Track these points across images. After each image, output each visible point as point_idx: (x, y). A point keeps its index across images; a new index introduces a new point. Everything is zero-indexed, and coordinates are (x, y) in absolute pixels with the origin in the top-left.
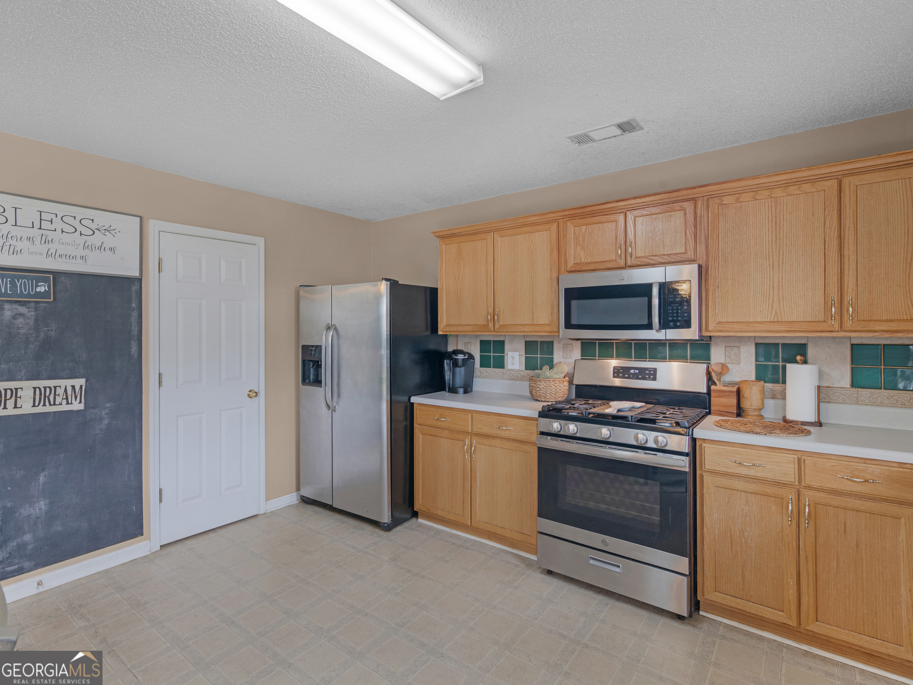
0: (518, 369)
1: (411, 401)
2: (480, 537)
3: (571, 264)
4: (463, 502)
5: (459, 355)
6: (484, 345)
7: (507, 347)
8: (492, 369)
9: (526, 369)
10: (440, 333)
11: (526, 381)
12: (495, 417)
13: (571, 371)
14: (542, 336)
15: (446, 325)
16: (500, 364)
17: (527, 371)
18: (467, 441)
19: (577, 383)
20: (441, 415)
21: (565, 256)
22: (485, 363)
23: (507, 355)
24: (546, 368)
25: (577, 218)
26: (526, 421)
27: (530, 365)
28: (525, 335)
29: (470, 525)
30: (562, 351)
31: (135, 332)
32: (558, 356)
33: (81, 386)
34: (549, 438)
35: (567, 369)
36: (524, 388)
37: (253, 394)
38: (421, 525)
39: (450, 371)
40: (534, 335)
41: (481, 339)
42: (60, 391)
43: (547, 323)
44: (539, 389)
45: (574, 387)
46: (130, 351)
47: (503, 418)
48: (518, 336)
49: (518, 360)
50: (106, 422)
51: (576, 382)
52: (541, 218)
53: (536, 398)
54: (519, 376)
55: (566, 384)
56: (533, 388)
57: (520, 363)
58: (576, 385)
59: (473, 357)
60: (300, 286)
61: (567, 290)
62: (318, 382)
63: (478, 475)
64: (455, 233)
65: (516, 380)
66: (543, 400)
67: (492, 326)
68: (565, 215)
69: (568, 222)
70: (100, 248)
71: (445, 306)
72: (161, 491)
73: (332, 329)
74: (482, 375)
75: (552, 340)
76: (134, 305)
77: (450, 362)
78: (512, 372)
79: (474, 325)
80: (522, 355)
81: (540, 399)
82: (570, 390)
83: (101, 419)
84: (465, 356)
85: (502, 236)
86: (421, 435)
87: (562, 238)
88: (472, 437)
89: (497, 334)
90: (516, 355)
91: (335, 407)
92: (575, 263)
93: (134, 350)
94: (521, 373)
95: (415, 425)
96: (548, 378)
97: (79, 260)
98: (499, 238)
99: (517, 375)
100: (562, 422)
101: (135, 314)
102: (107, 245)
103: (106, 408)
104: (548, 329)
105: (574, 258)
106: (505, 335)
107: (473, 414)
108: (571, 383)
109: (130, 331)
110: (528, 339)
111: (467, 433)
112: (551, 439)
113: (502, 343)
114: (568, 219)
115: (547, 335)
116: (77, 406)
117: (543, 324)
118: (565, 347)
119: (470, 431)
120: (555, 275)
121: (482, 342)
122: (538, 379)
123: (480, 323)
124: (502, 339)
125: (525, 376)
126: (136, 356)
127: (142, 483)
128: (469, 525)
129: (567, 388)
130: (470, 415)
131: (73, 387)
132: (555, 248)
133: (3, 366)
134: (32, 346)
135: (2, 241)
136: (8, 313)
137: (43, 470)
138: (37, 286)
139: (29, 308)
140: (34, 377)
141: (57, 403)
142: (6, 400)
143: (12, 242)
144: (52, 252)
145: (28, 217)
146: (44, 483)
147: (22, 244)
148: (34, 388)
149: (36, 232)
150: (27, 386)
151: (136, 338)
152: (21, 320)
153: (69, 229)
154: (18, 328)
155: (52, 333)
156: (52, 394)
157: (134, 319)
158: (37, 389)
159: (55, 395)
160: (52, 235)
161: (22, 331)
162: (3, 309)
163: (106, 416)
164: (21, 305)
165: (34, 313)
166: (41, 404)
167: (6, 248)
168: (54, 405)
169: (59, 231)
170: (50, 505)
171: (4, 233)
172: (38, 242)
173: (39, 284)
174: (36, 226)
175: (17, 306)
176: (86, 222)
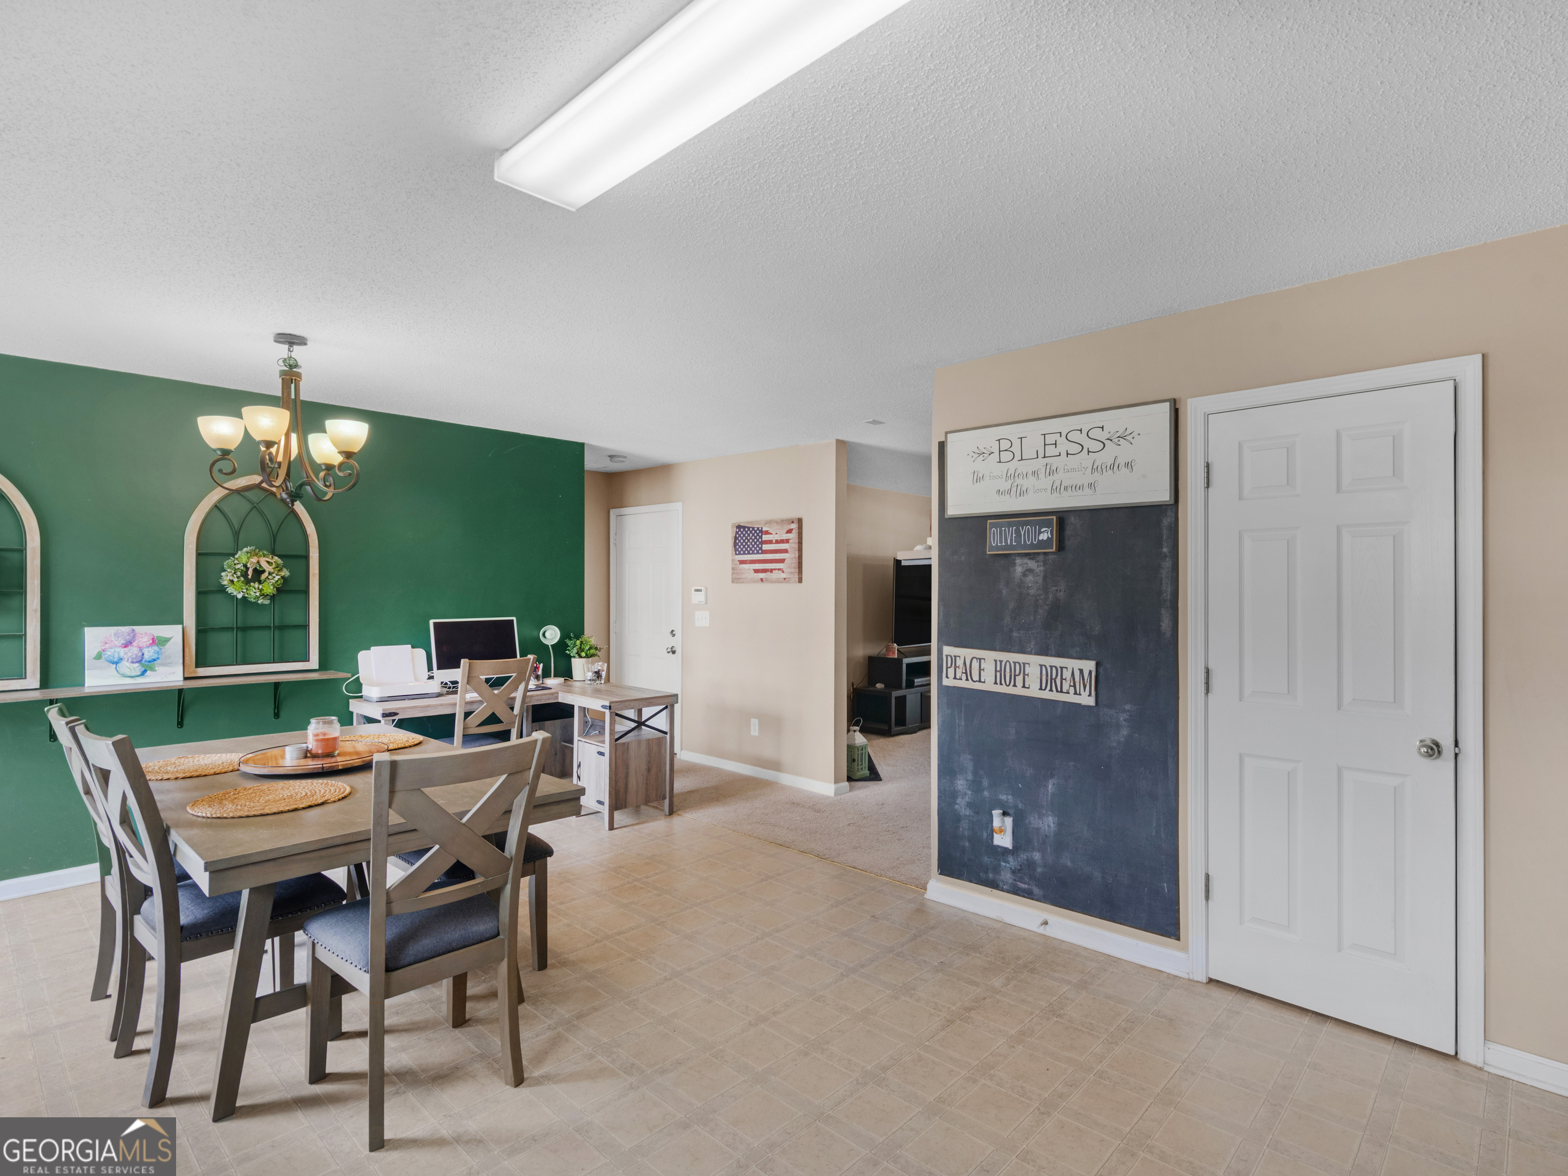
31: (1167, 595)
33: (1090, 672)
42: (1067, 674)
46: (1160, 626)
50: (1125, 732)
70: (1112, 467)
72: (1208, 879)
76: (1165, 550)
83: (1118, 726)
93: (1165, 624)
97: (1087, 491)
101: (1167, 564)
102: (1121, 461)
103: (1124, 711)
109: (1159, 593)
116: (1086, 699)
126: (1168, 635)
131: (1081, 671)
133: (1015, 634)
134: (1041, 611)
135: (1010, 482)
136: (1019, 570)
137: (1052, 776)
138: (1040, 533)
139: (1037, 562)
140: (1043, 651)
141: (1064, 690)
142: (1015, 676)
143: (1019, 481)
144: (1057, 484)
145: (1033, 443)
146: (1053, 794)
147: (1025, 483)
148: (1041, 666)
149: (1041, 462)
150: (1034, 663)
151: (1168, 604)
152: (1030, 578)
153: (1075, 448)
154: (1028, 588)
155: (1061, 595)
156: (1059, 677)
157: (1165, 573)
158: (1044, 668)
159: (1062, 679)
160: (1055, 462)
161: (1032, 592)
162: (1014, 564)
163: (1124, 723)
164: (1030, 559)
165: (1042, 568)
166: (1049, 688)
167: (1014, 489)
168: (1061, 691)
169: (1064, 454)
170: (1060, 825)
171: (1012, 471)
172: (1042, 475)
173: (1042, 530)
174: (1041, 454)
175: (1026, 560)
176: (1094, 434)
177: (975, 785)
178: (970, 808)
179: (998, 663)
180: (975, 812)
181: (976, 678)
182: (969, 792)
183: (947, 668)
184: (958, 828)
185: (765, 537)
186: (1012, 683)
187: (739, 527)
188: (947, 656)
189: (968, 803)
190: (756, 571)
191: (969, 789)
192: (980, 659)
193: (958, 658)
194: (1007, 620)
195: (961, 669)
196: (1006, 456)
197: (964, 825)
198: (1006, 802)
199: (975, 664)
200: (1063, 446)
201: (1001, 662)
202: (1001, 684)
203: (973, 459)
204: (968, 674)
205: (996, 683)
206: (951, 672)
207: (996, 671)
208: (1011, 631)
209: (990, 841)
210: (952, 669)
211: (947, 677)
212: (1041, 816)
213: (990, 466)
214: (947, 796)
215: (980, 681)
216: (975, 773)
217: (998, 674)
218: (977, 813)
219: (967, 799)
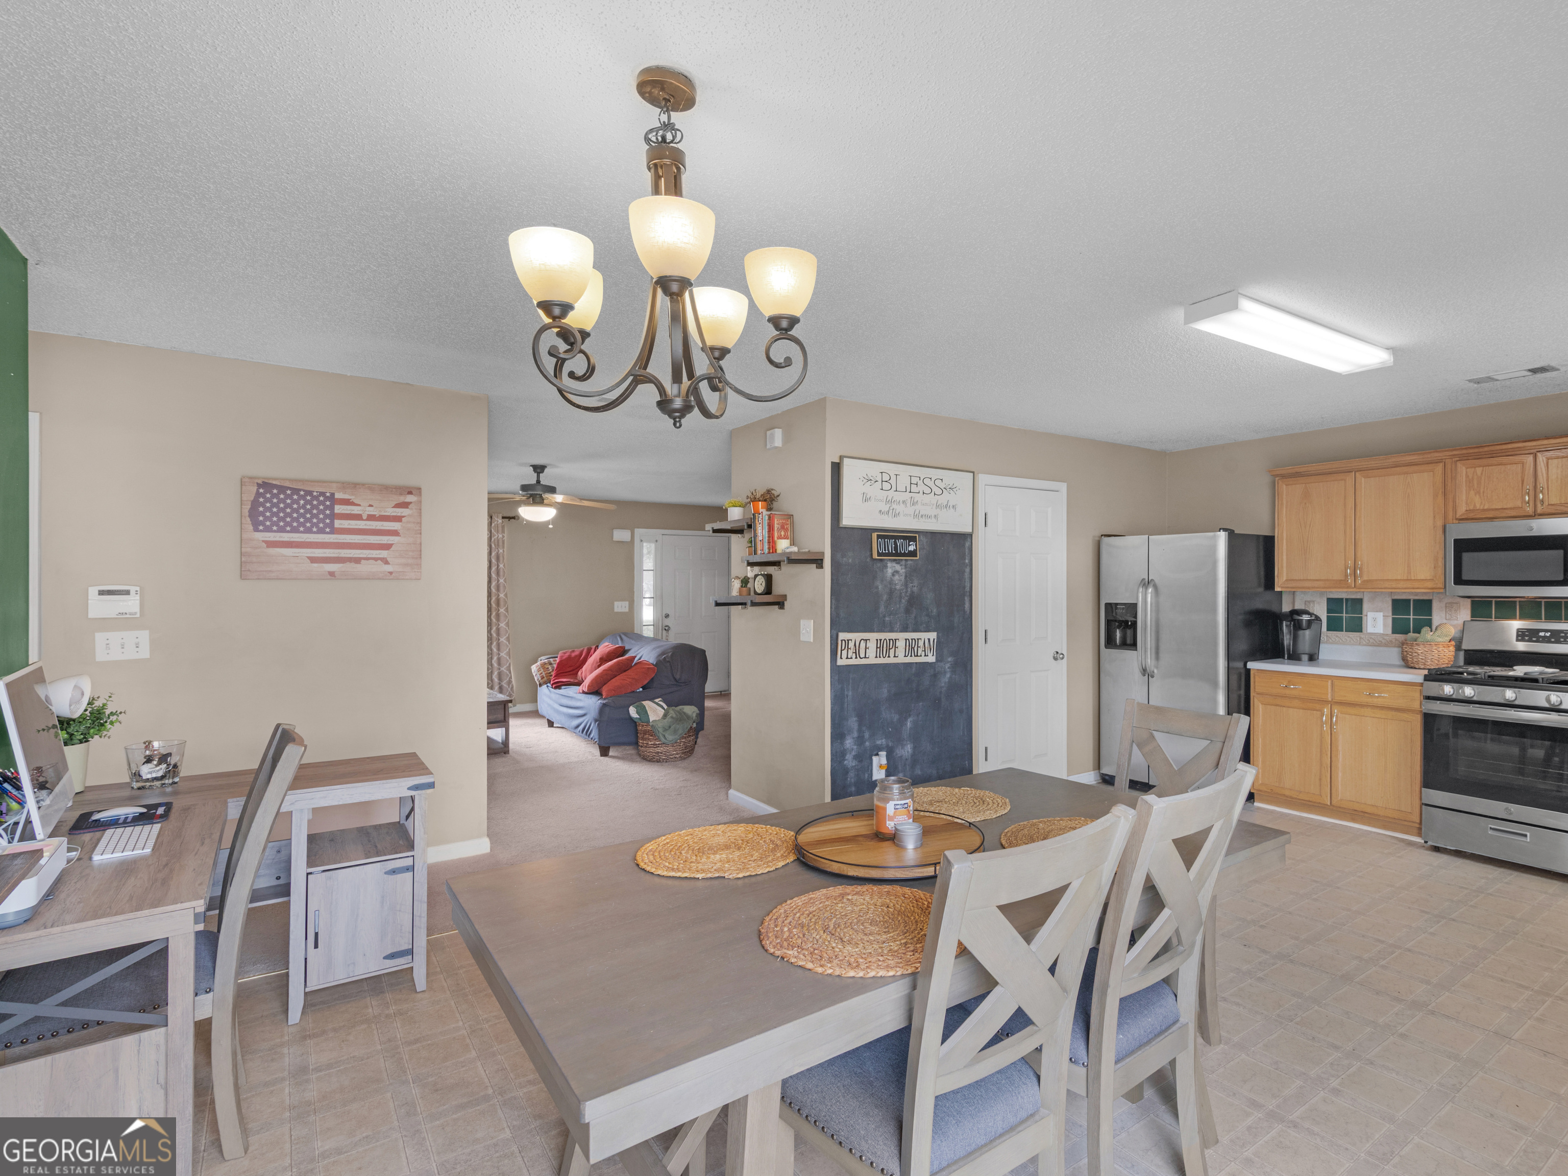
0: (1382, 632)
1: (1248, 667)
2: (1341, 819)
3: (1462, 510)
4: (1320, 779)
5: (1304, 616)
6: (1334, 605)
7: (1366, 606)
8: (1344, 633)
9: (1394, 632)
10: (1277, 589)
11: (1395, 647)
12: (1364, 683)
13: (1458, 635)
14: (1417, 594)
15: (1286, 580)
16: (1357, 626)
17: (1395, 635)
18: (1326, 711)
19: (1466, 648)
20: (1289, 682)
21: (1454, 502)
22: (1334, 625)
23: (1367, 616)
24: (1425, 629)
25: (1470, 458)
26: (1405, 687)
27: (1399, 627)
28: (1391, 592)
29: (1329, 804)
30: (1444, 612)
31: (967, 589)
32: (1437, 617)
33: (934, 639)
34: (1438, 702)
35: (1452, 631)
36: (1393, 654)
37: (1057, 656)
38: (1259, 808)
39: (1291, 634)
40: (1405, 593)
41: (1329, 597)
42: (921, 643)
43: (1428, 578)
44: (1416, 654)
45: (1462, 654)
46: (964, 607)
47: (1375, 684)
48: (1382, 592)
49: (1382, 621)
50: (948, 675)
51: (1465, 646)
52: (1421, 457)
53: (1412, 665)
54: (1383, 641)
55: (1452, 649)
56: (1408, 654)
57: (1385, 625)
58: (1466, 651)
59: (1319, 618)
60: (1102, 536)
61: (1456, 541)
62: (1131, 644)
63: (1340, 748)
64: (1301, 472)
65: (1379, 645)
66: (1422, 667)
67: (1351, 581)
68: (1455, 455)
69: (1458, 463)
70: (946, 506)
71: (1285, 557)
72: (986, 749)
73: (1151, 585)
74: (1330, 641)
75: (1431, 598)
76: (967, 561)
77: (1291, 623)
78: (1373, 637)
79: (1327, 580)
80: (1388, 616)
81: (1417, 666)
82: (1456, 657)
83: (945, 672)
84: (1311, 617)
85: (1367, 477)
86: (1261, 706)
87: (1450, 481)
88: (1333, 706)
89: (1358, 590)
90: (1380, 616)
91: (1153, 672)
92: (1468, 509)
93: (967, 606)
94: (1385, 637)
95: (1252, 694)
96: (1427, 642)
97: (933, 520)
98: (1363, 479)
99: (1381, 639)
100: (1456, 685)
101: (968, 570)
102: (951, 504)
103: (948, 662)
104: (1430, 585)
105: (1467, 504)
106: (1363, 592)
107: (1334, 681)
108: (1458, 648)
109: (964, 587)
110: (1396, 597)
111: (1327, 702)
112: (1440, 703)
113: (1360, 602)
114: (1458, 459)
115: (1424, 593)
116: (931, 659)
117: (1423, 580)
118: (1449, 607)
119: (1330, 699)
120: (1440, 523)
121: (1330, 601)
122: (1415, 643)
123: (1335, 578)
124: (1358, 597)
125: (1391, 641)
126: (968, 612)
127: (972, 739)
128: (1327, 805)
129: (1453, 653)
130: (1330, 682)
131: (929, 639)
132: (1440, 492)
133: (887, 619)
134: (903, 601)
135: (888, 506)
136: (890, 571)
137: (910, 716)
138: (909, 545)
139: (901, 565)
140: (905, 629)
141: (919, 655)
142: (889, 649)
143: (894, 506)
144: (917, 512)
145: (903, 482)
146: (911, 728)
147: (899, 508)
148: (906, 640)
149: (908, 495)
150: (901, 637)
151: (968, 594)
152: (897, 577)
153: (928, 490)
154: (895, 584)
155: (915, 589)
156: (916, 646)
157: (967, 575)
158: (907, 641)
159: (918, 647)
160: (917, 497)
161: (898, 587)
162: (886, 567)
163: (948, 670)
164: (897, 563)
165: (904, 570)
166: (910, 655)
167: (891, 511)
168: (917, 656)
169: (921, 492)
170: (914, 748)
171: (890, 498)
172: (908, 505)
173: (911, 543)
174: (908, 490)
175: (894, 564)
176: (938, 482)
177: (860, 740)
178: (856, 760)
179: (879, 641)
180: (859, 761)
181: (862, 655)
182: (855, 747)
183: (841, 650)
184: (846, 779)
185: (338, 509)
186: (887, 655)
187: (266, 485)
188: (842, 641)
189: (854, 756)
190: (313, 560)
191: (855, 744)
192: (866, 640)
193: (850, 641)
194: (882, 609)
195: (852, 650)
196: (886, 486)
197: (851, 774)
198: (881, 745)
199: (863, 644)
200: (921, 487)
201: (881, 640)
202: (880, 657)
203: (863, 483)
204: (857, 653)
205: (876, 657)
206: (844, 653)
207: (877, 648)
208: (884, 616)
209: (870, 779)
210: (846, 650)
211: (841, 658)
212: (903, 746)
213: (874, 490)
214: (838, 756)
215: (865, 657)
216: (860, 731)
217: (878, 649)
218: (861, 761)
219: (854, 753)
